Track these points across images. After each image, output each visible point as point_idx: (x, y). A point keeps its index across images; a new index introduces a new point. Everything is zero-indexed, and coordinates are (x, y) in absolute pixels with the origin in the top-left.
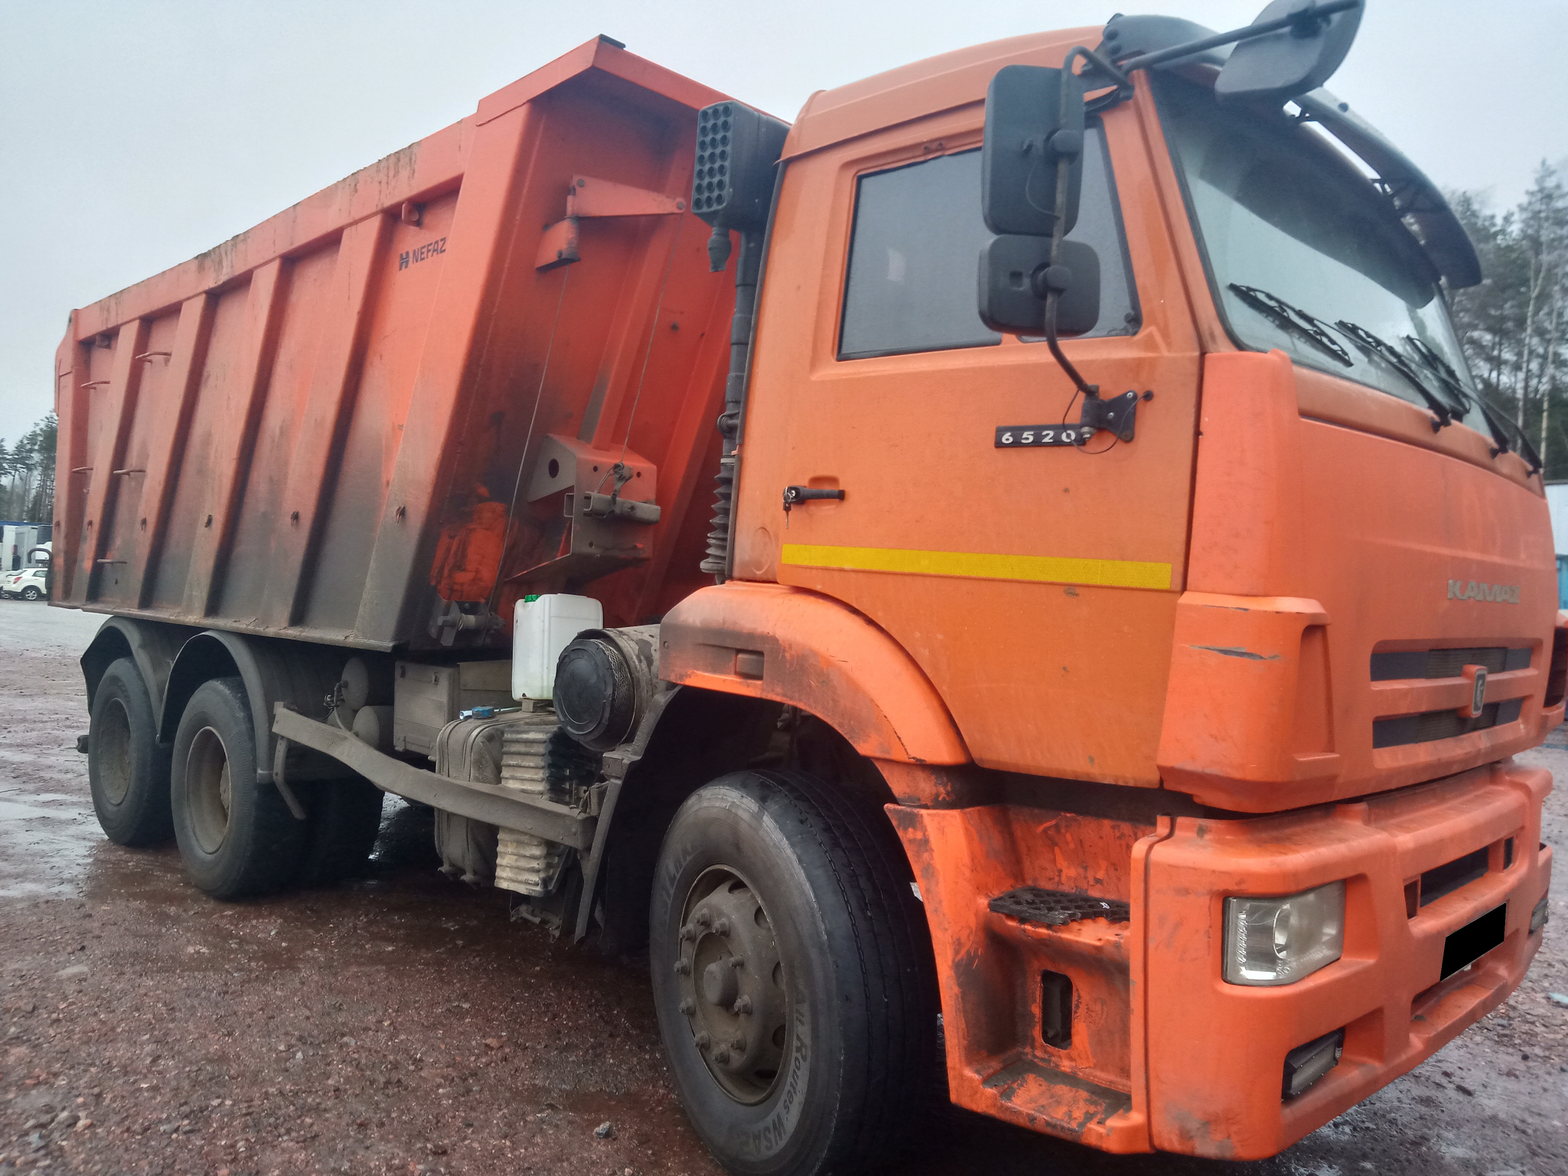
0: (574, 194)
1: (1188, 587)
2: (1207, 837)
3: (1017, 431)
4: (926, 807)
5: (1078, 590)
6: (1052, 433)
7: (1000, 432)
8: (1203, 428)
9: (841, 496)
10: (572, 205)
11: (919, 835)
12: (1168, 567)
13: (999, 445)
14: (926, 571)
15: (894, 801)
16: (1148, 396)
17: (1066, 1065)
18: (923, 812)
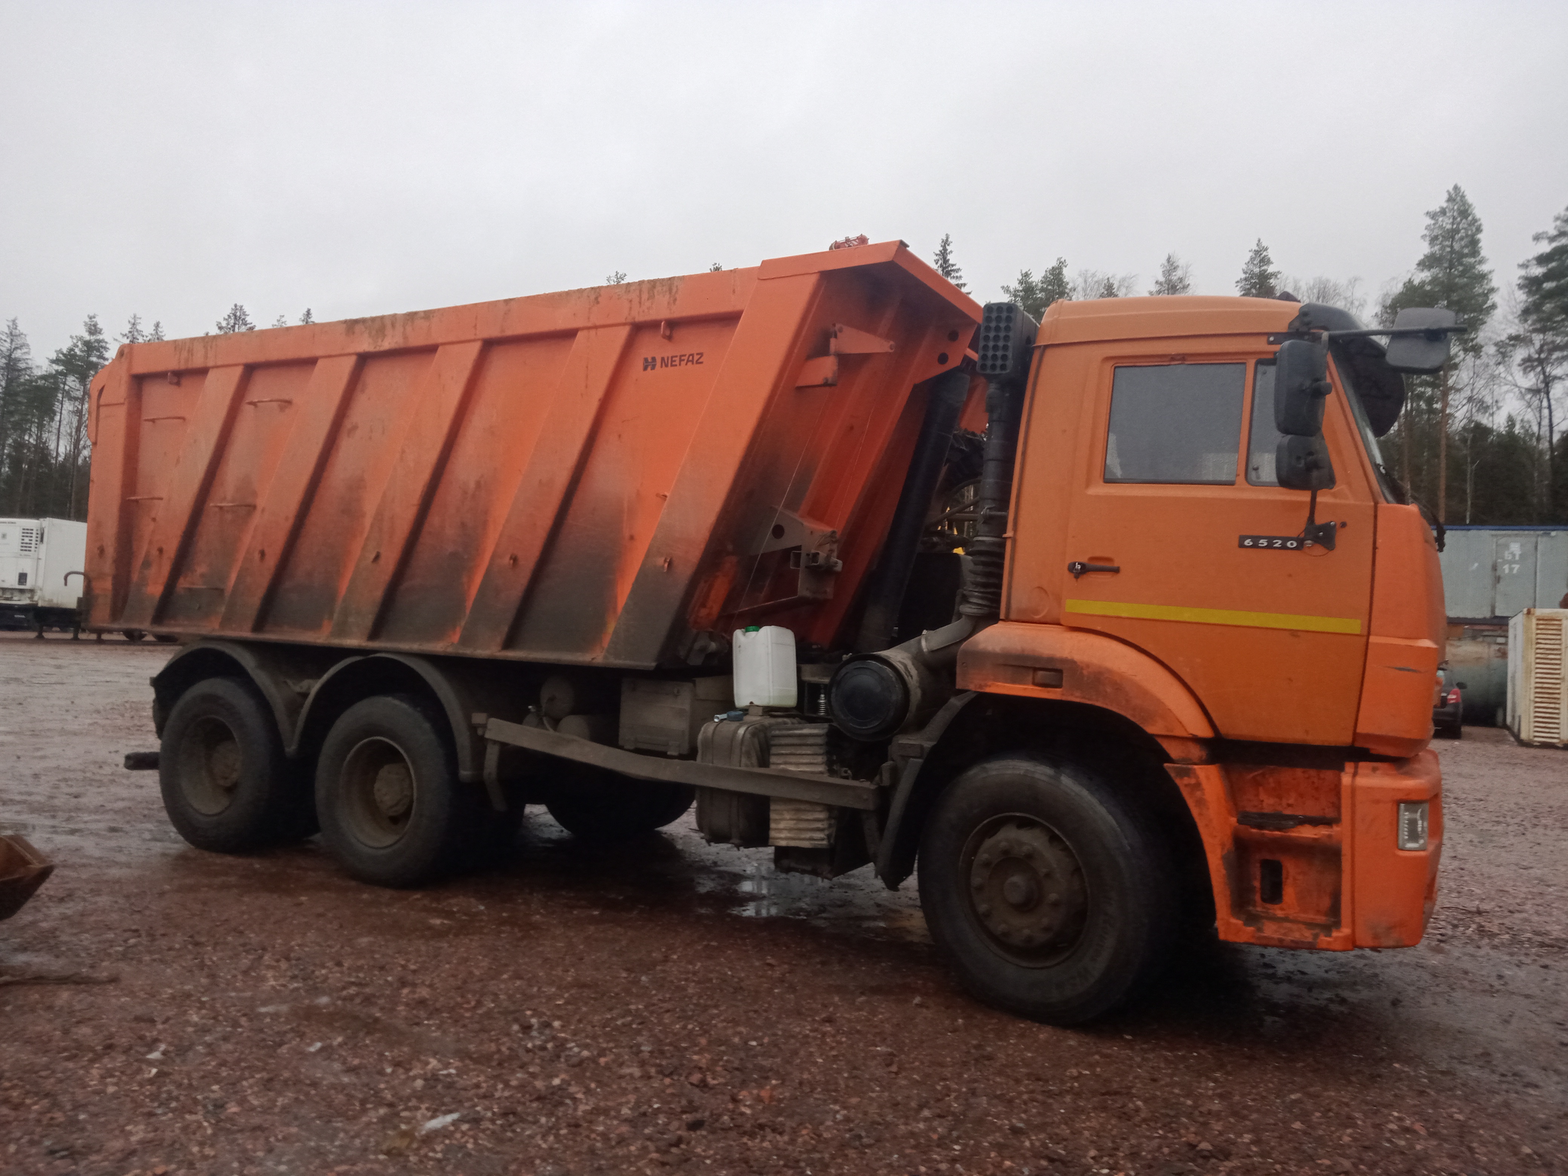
0: (836, 337)
1: (1372, 632)
2: (1378, 772)
3: (1256, 539)
4: (1196, 764)
5: (1299, 633)
6: (1280, 542)
7: (1242, 538)
8: (1378, 544)
9: (1116, 571)
10: (833, 344)
11: (1193, 781)
12: (1359, 622)
13: (1241, 546)
14: (1188, 620)
15: (1171, 760)
16: (1344, 525)
17: (1280, 913)
18: (1195, 767)
